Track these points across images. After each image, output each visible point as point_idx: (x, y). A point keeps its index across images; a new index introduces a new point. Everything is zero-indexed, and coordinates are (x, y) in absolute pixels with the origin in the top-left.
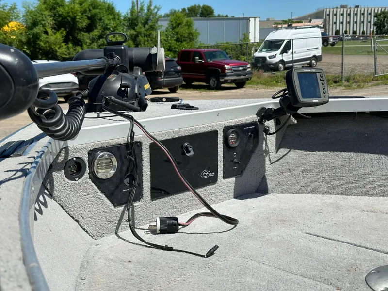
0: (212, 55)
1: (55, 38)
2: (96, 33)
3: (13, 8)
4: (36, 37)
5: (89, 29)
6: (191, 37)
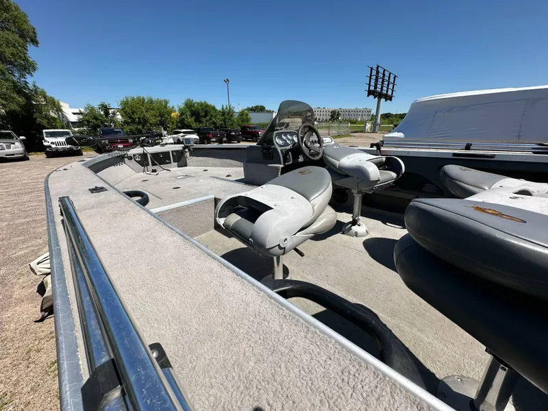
0: (254, 128)
1: (191, 120)
2: (208, 118)
3: (173, 107)
4: (183, 119)
5: (205, 116)
6: (248, 120)
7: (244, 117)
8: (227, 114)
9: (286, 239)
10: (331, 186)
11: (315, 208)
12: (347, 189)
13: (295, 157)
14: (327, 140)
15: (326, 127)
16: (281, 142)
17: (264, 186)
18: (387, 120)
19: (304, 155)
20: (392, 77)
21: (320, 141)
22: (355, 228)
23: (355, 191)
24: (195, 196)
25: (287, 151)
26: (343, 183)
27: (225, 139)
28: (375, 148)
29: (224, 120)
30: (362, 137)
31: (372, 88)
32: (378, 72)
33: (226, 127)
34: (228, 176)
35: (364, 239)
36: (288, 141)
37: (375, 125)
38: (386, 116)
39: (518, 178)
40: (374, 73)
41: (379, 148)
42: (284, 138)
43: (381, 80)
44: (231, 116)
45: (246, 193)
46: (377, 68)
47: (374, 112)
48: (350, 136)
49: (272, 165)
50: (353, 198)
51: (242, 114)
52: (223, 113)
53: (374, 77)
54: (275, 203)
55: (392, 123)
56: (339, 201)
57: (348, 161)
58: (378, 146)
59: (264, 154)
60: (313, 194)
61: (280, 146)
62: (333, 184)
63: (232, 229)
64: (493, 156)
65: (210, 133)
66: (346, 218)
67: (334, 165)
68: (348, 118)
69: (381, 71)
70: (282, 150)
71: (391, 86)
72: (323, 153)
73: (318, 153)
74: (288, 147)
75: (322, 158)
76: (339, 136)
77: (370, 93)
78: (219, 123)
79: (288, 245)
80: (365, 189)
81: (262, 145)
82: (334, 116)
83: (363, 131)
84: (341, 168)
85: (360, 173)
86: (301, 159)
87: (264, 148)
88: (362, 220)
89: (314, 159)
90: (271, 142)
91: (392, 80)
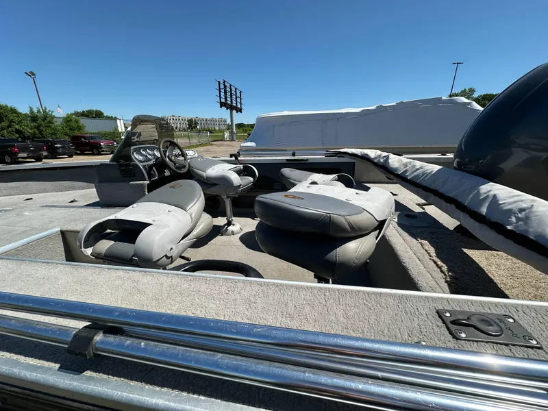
0: (93, 138)
7: (73, 124)
8: (41, 120)
9: (172, 249)
10: (202, 195)
11: (193, 216)
12: (217, 195)
13: (161, 172)
14: (190, 153)
15: (185, 136)
16: (141, 158)
17: (135, 205)
18: (241, 130)
19: (170, 169)
20: (238, 92)
21: (183, 155)
22: (231, 228)
23: (224, 197)
24: (25, 234)
25: (151, 167)
26: (213, 191)
27: (45, 153)
28: (233, 158)
29: (38, 128)
30: (222, 145)
31: (223, 100)
32: (225, 86)
33: (43, 137)
34: (72, 202)
35: (240, 235)
36: (149, 156)
37: (232, 133)
38: (240, 126)
39: (319, 173)
40: (222, 86)
41: (236, 158)
42: (144, 153)
43: (229, 94)
44: (50, 122)
45: (114, 215)
46: (224, 82)
47: (229, 122)
48: (212, 144)
49: (135, 182)
50: (224, 202)
51: (68, 120)
52: (34, 118)
53: (223, 91)
54: (153, 219)
55: (245, 132)
56: (213, 207)
57: (214, 171)
58: (236, 156)
59: (121, 171)
60: (188, 205)
61: (141, 162)
62: (204, 193)
63: (105, 256)
64: (307, 160)
65: (14, 146)
66: (221, 221)
67: (202, 177)
68: (206, 127)
69: (228, 85)
70: (144, 166)
71: (239, 100)
72: (189, 166)
73: (184, 167)
74: (151, 163)
75: (189, 170)
76: (201, 145)
77: (222, 105)
78: (28, 131)
79: (174, 253)
80: (232, 194)
81: (118, 162)
82: (192, 124)
83: (223, 140)
84: (209, 178)
85: (224, 180)
86: (167, 173)
87: (121, 166)
88: (235, 220)
89: (181, 172)
90: (129, 158)
91: (238, 95)
